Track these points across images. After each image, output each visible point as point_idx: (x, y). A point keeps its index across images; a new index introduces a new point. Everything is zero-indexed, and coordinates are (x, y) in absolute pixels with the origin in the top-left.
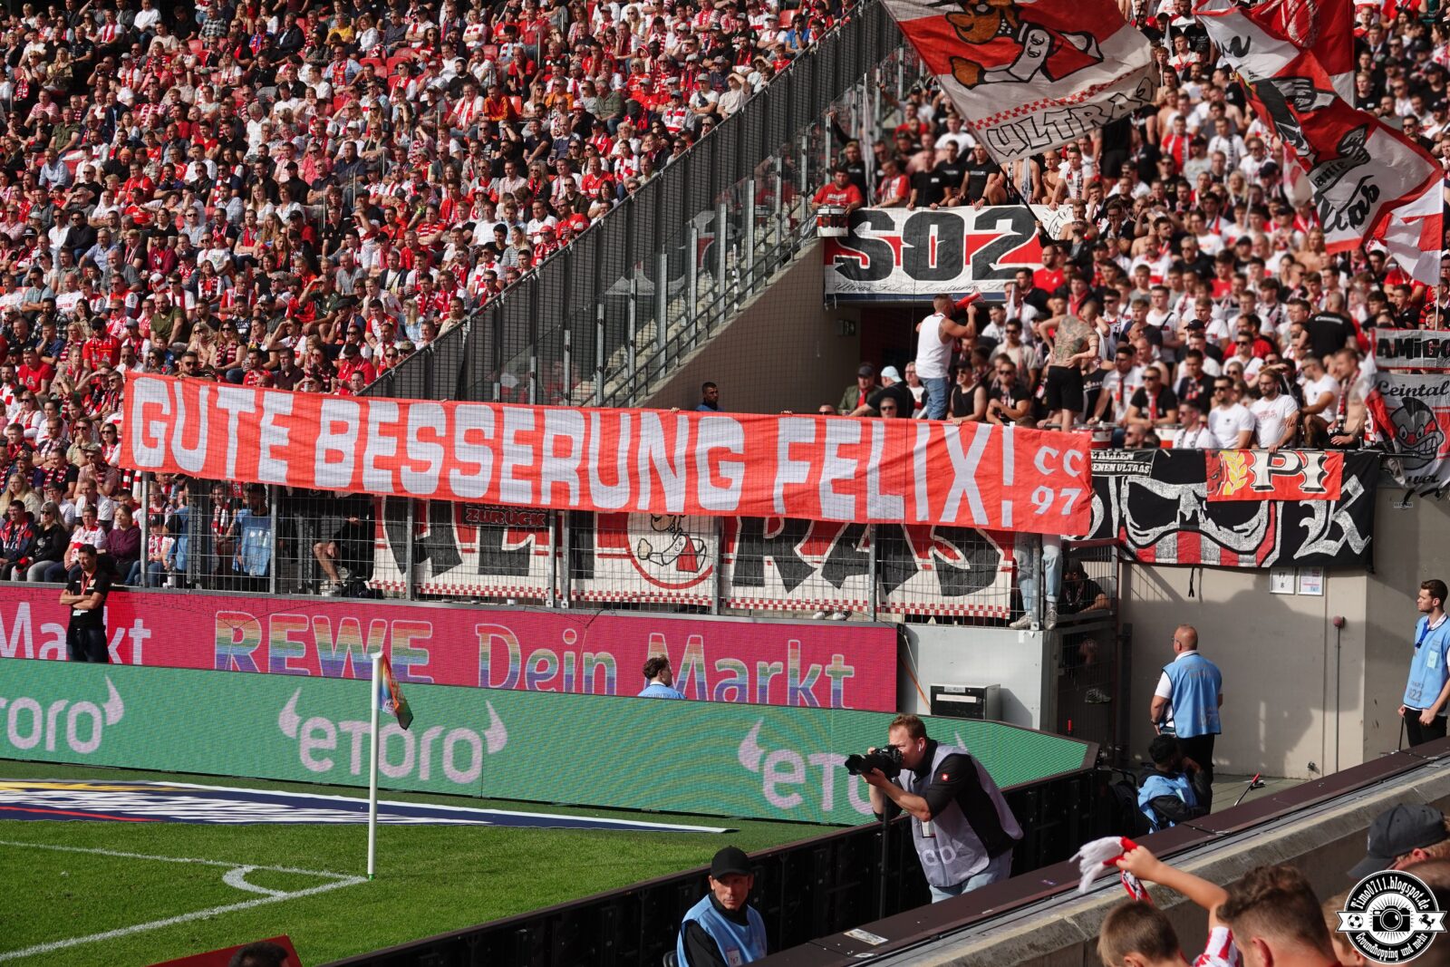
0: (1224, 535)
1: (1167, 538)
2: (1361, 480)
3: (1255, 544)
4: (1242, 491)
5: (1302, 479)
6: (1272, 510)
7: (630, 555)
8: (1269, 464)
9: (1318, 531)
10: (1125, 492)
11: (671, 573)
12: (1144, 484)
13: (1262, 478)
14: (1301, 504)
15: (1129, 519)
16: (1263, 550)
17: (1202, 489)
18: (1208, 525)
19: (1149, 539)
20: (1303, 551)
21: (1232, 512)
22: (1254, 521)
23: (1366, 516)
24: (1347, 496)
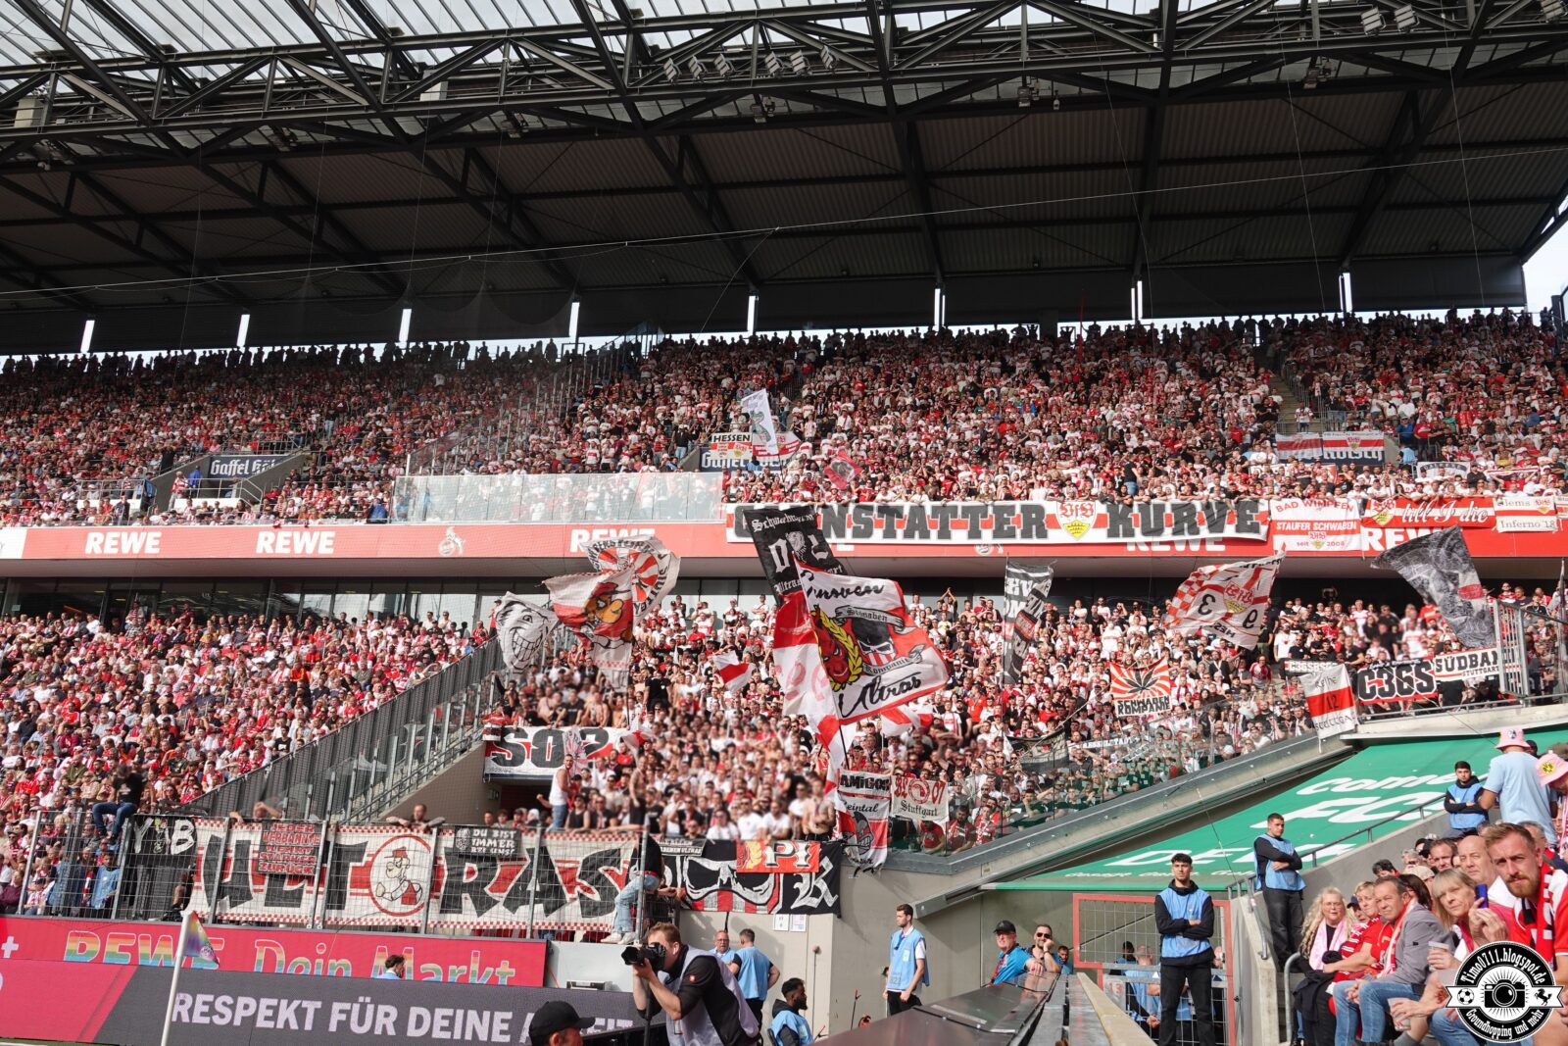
0: (747, 893)
1: (711, 895)
2: (831, 860)
3: (767, 898)
4: (758, 866)
5: (795, 859)
6: (777, 878)
7: (370, 894)
8: (773, 850)
9: (806, 891)
10: (686, 865)
11: (397, 906)
12: (697, 861)
13: (770, 860)
14: (794, 874)
15: (688, 883)
16: (772, 903)
17: (733, 864)
18: (737, 887)
19: (700, 896)
20: (796, 904)
21: (752, 879)
22: (766, 884)
23: (834, 882)
24: (822, 870)
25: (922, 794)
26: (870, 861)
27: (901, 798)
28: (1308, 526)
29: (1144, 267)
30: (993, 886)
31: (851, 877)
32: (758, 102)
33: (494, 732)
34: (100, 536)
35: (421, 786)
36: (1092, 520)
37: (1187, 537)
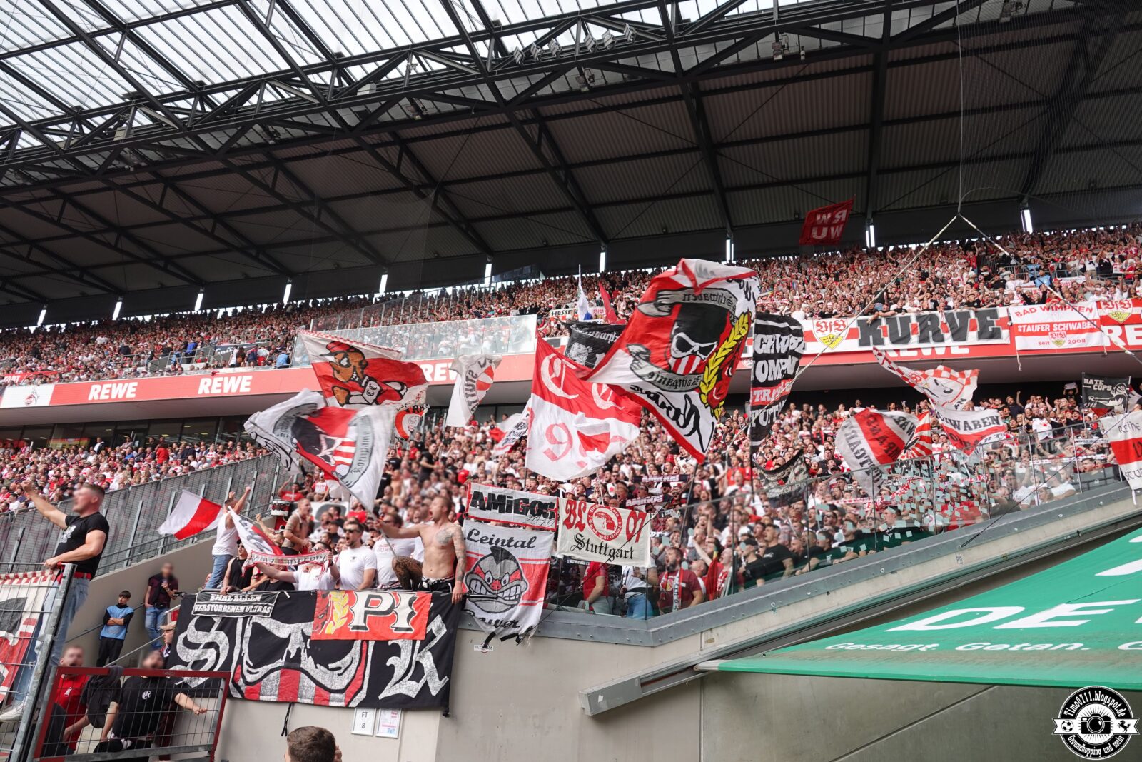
0: (321, 673)
1: (272, 675)
2: (444, 620)
3: (346, 682)
4: (339, 631)
5: (394, 619)
6: (364, 649)
8: (366, 606)
9: (403, 671)
10: (248, 633)
12: (264, 624)
13: (358, 620)
14: (390, 643)
15: (246, 658)
16: (353, 689)
17: (308, 628)
18: (308, 663)
19: (257, 677)
20: (387, 693)
21: (328, 651)
22: (347, 659)
23: (446, 657)
24: (431, 636)
25: (610, 526)
26: (514, 623)
27: (574, 531)
28: (1048, 328)
30: (715, 665)
31: (478, 648)
33: (281, 507)
34: (98, 387)
36: (845, 333)
37: (932, 344)
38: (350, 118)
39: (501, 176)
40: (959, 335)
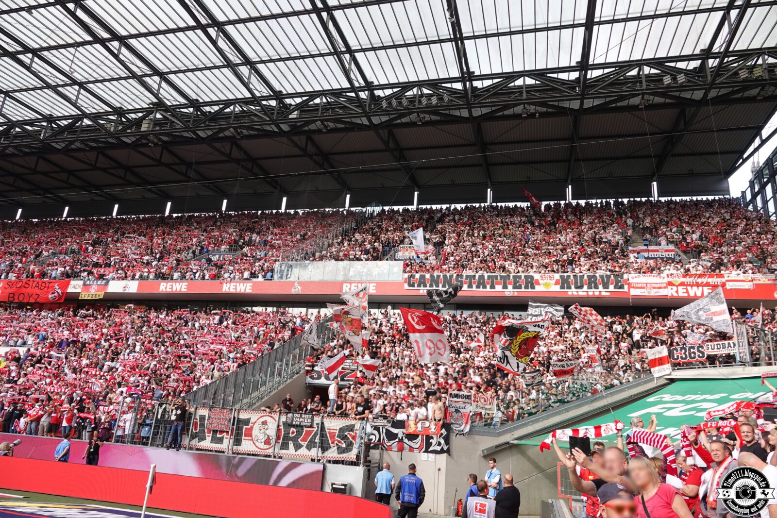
0: (410, 443)
1: (395, 444)
2: (445, 430)
3: (418, 446)
4: (414, 431)
5: (430, 429)
6: (422, 437)
7: (252, 440)
8: (421, 425)
9: (435, 444)
10: (384, 431)
11: (262, 446)
12: (389, 429)
13: (420, 429)
14: (430, 436)
15: (385, 439)
16: (420, 448)
17: (404, 430)
18: (406, 440)
19: (390, 444)
21: (412, 437)
22: (418, 440)
23: (447, 440)
24: (442, 434)
25: (485, 401)
26: (462, 430)
27: (476, 403)
28: (645, 285)
29: (572, 180)
30: (516, 442)
31: (454, 437)
32: (419, 116)
33: (309, 366)
34: (165, 284)
35: (279, 388)
36: (554, 282)
37: (593, 290)
38: (285, 127)
39: (362, 152)
40: (606, 286)
